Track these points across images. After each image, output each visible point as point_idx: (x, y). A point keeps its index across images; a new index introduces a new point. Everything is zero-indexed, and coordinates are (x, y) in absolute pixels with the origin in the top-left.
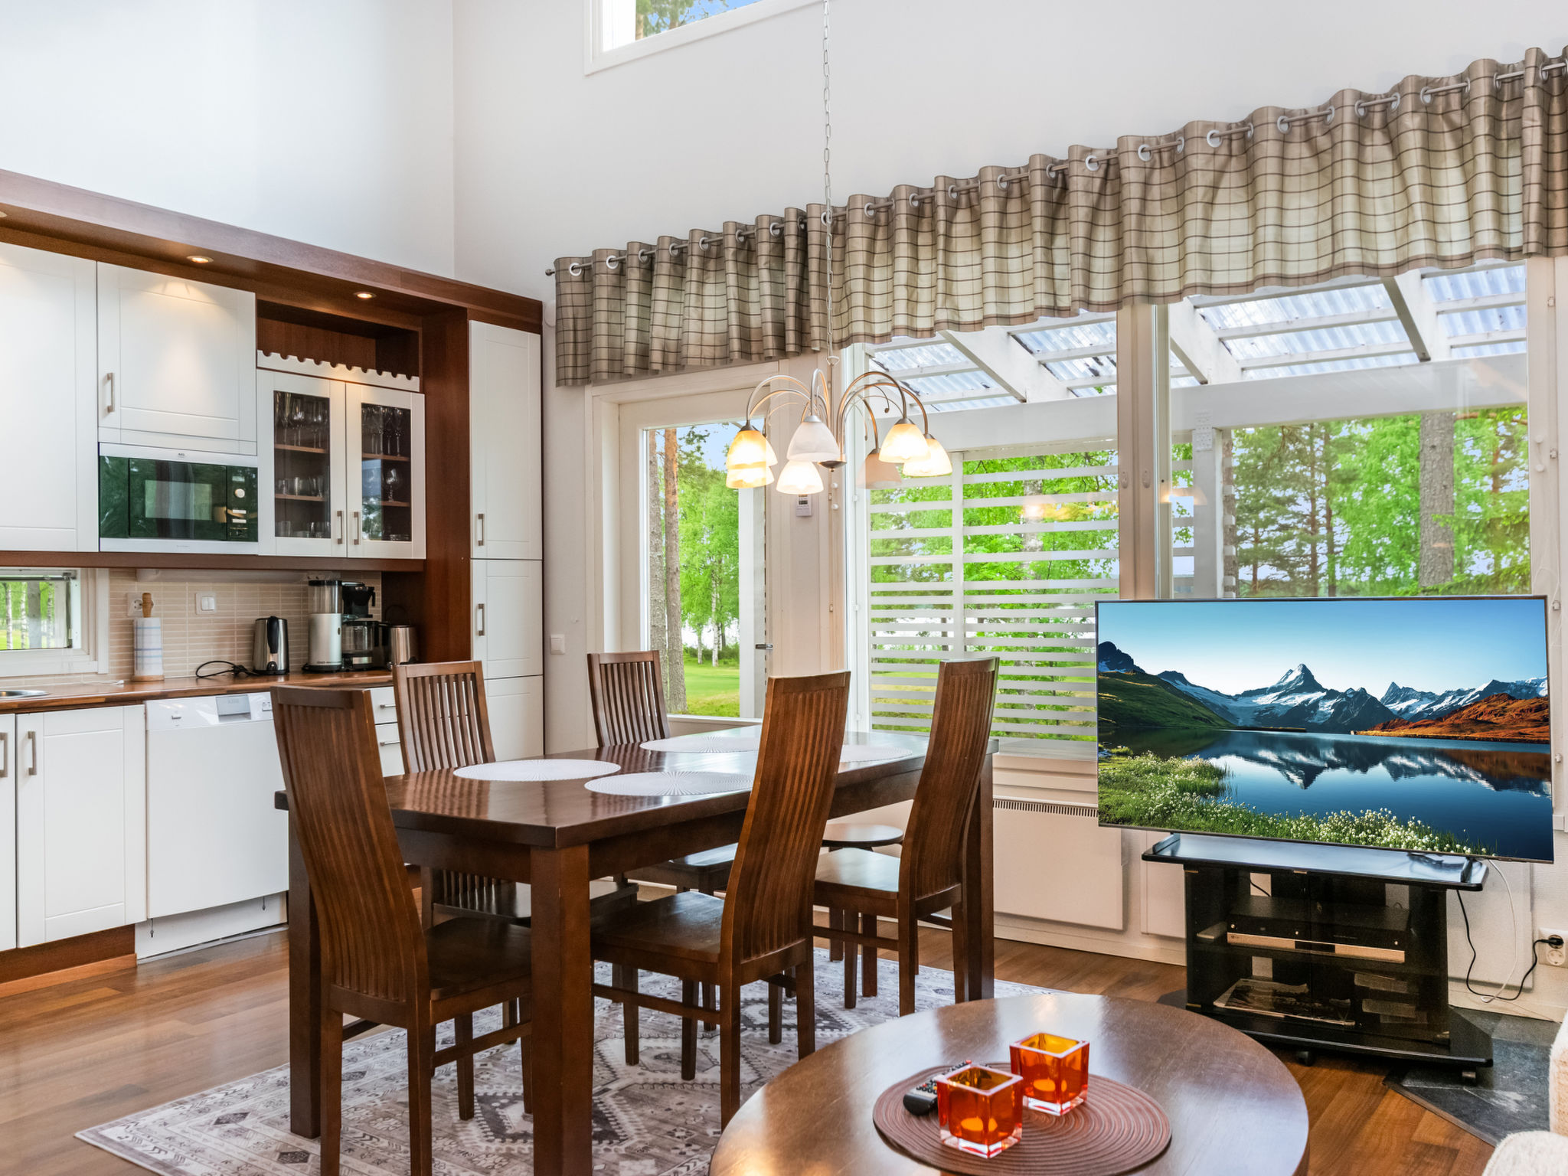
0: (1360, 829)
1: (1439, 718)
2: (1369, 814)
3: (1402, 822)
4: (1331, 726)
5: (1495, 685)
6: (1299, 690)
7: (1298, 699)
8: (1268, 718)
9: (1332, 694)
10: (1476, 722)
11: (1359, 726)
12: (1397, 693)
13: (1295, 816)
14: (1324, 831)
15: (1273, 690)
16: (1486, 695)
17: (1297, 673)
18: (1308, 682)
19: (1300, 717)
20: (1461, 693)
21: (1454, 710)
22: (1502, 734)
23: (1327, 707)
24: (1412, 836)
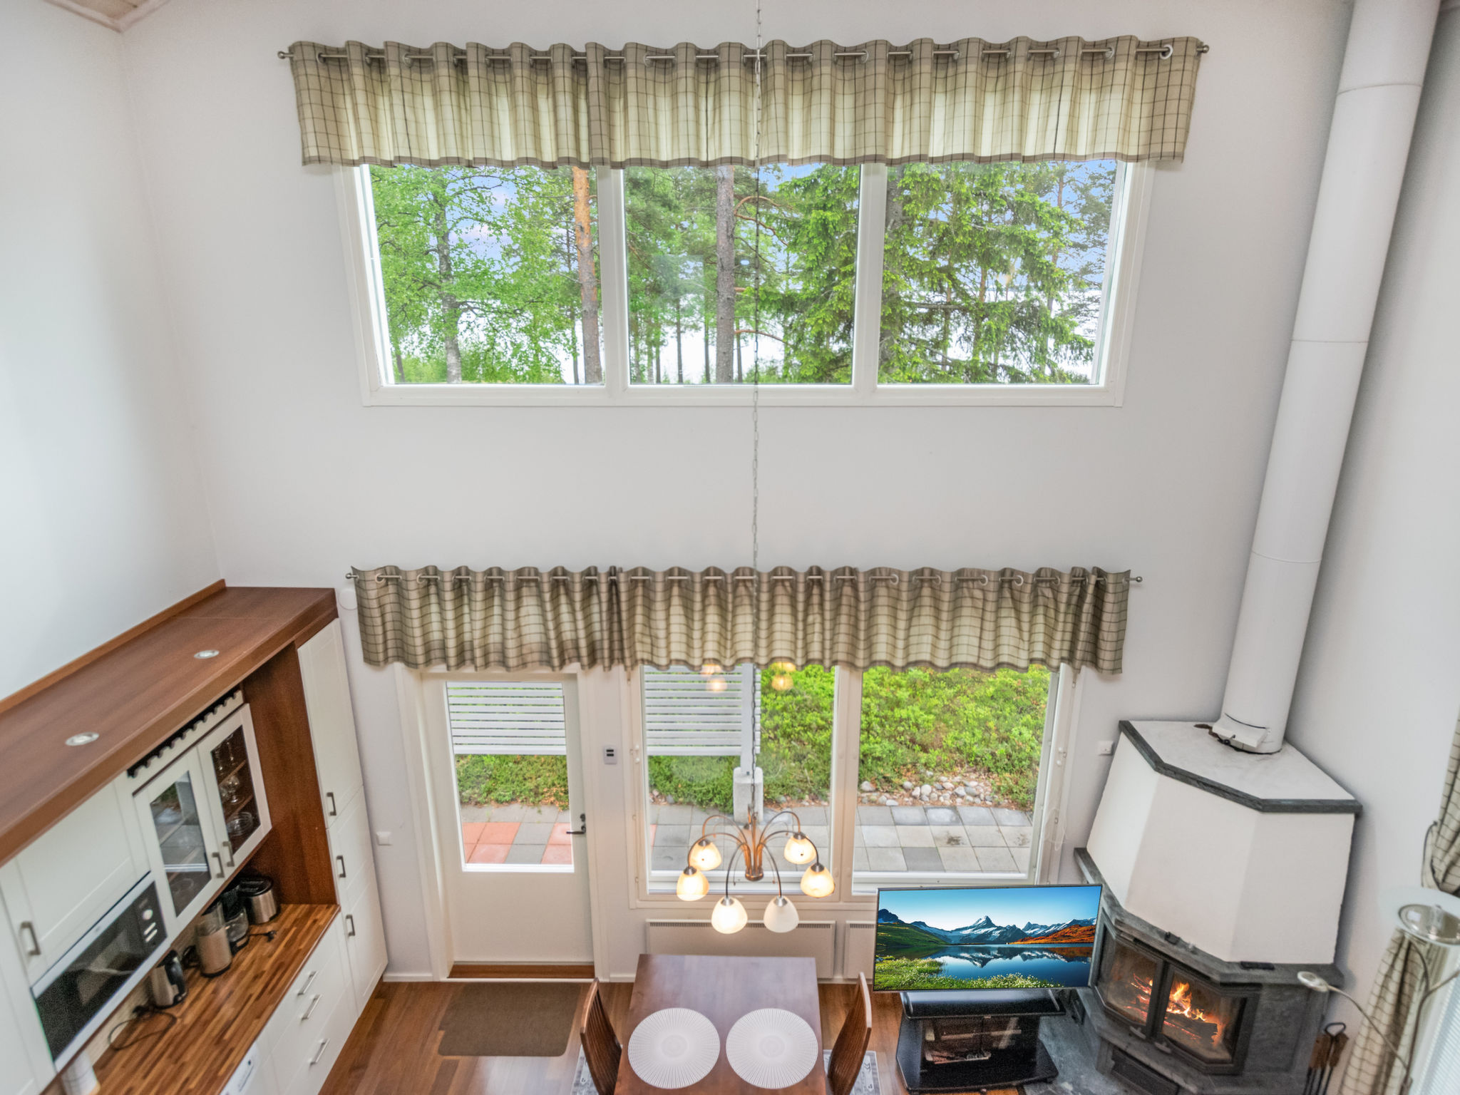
0: (1006, 981)
1: (1047, 935)
2: (1011, 975)
3: (1025, 977)
4: (998, 941)
5: (1074, 921)
6: (983, 927)
7: (983, 931)
8: (967, 939)
9: (999, 928)
10: (1064, 936)
11: (1010, 941)
12: (1030, 926)
13: (976, 978)
14: (989, 984)
15: (971, 927)
16: (1070, 926)
17: (984, 920)
18: (988, 923)
19: (982, 939)
20: (1059, 925)
21: (1055, 932)
22: (1074, 940)
23: (997, 934)
24: (1028, 982)
